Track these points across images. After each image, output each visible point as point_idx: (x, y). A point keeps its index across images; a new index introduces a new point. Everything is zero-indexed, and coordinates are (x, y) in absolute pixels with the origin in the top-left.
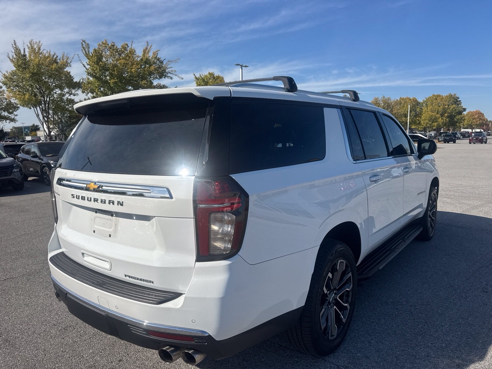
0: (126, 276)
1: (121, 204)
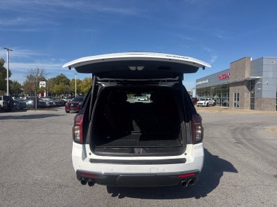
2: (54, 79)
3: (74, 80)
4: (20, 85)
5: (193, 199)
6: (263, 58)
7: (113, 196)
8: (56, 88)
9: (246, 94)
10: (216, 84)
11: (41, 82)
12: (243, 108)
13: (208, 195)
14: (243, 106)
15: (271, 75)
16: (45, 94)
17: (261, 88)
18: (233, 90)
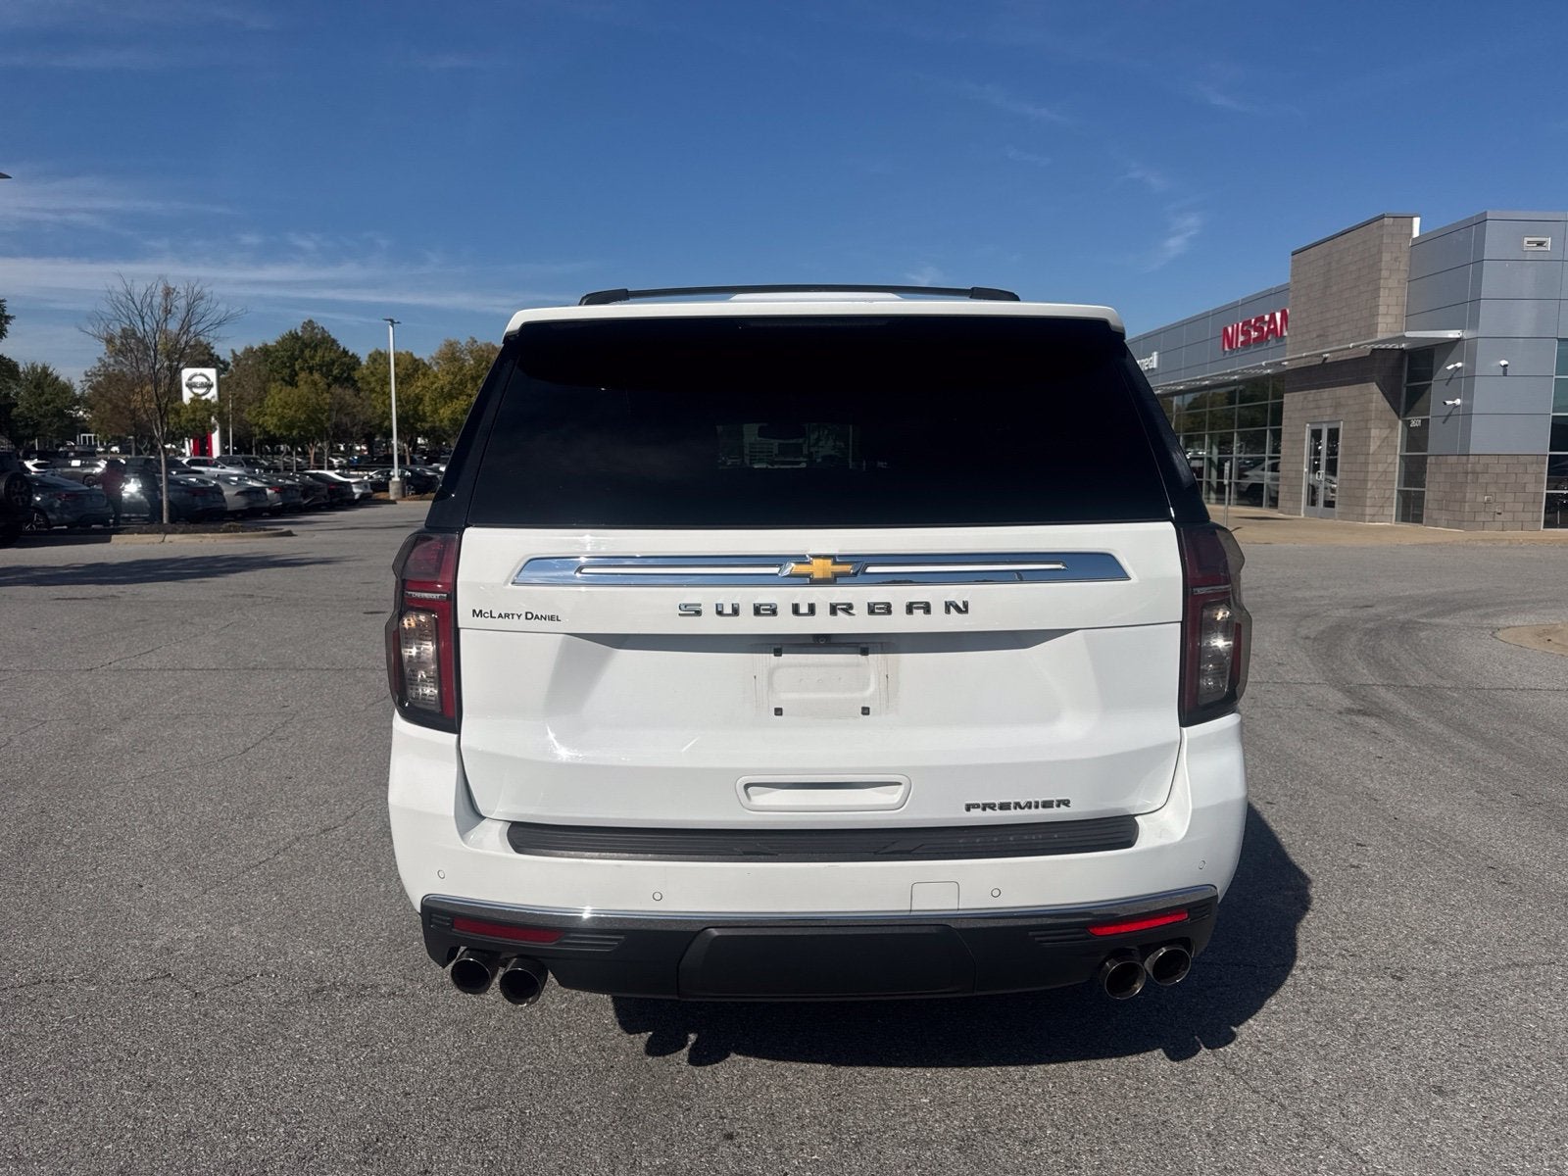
0: (968, 808)
1: (963, 609)
2: (265, 351)
3: (379, 358)
4: (67, 389)
5: (1156, 1062)
6: (1482, 221)
7: (654, 1049)
8: (279, 404)
9: (1376, 433)
10: (1206, 376)
11: (187, 373)
12: (1361, 517)
13: (1243, 1031)
14: (1356, 505)
15: (1525, 320)
16: (216, 438)
17: (1468, 395)
18: (1300, 413)
